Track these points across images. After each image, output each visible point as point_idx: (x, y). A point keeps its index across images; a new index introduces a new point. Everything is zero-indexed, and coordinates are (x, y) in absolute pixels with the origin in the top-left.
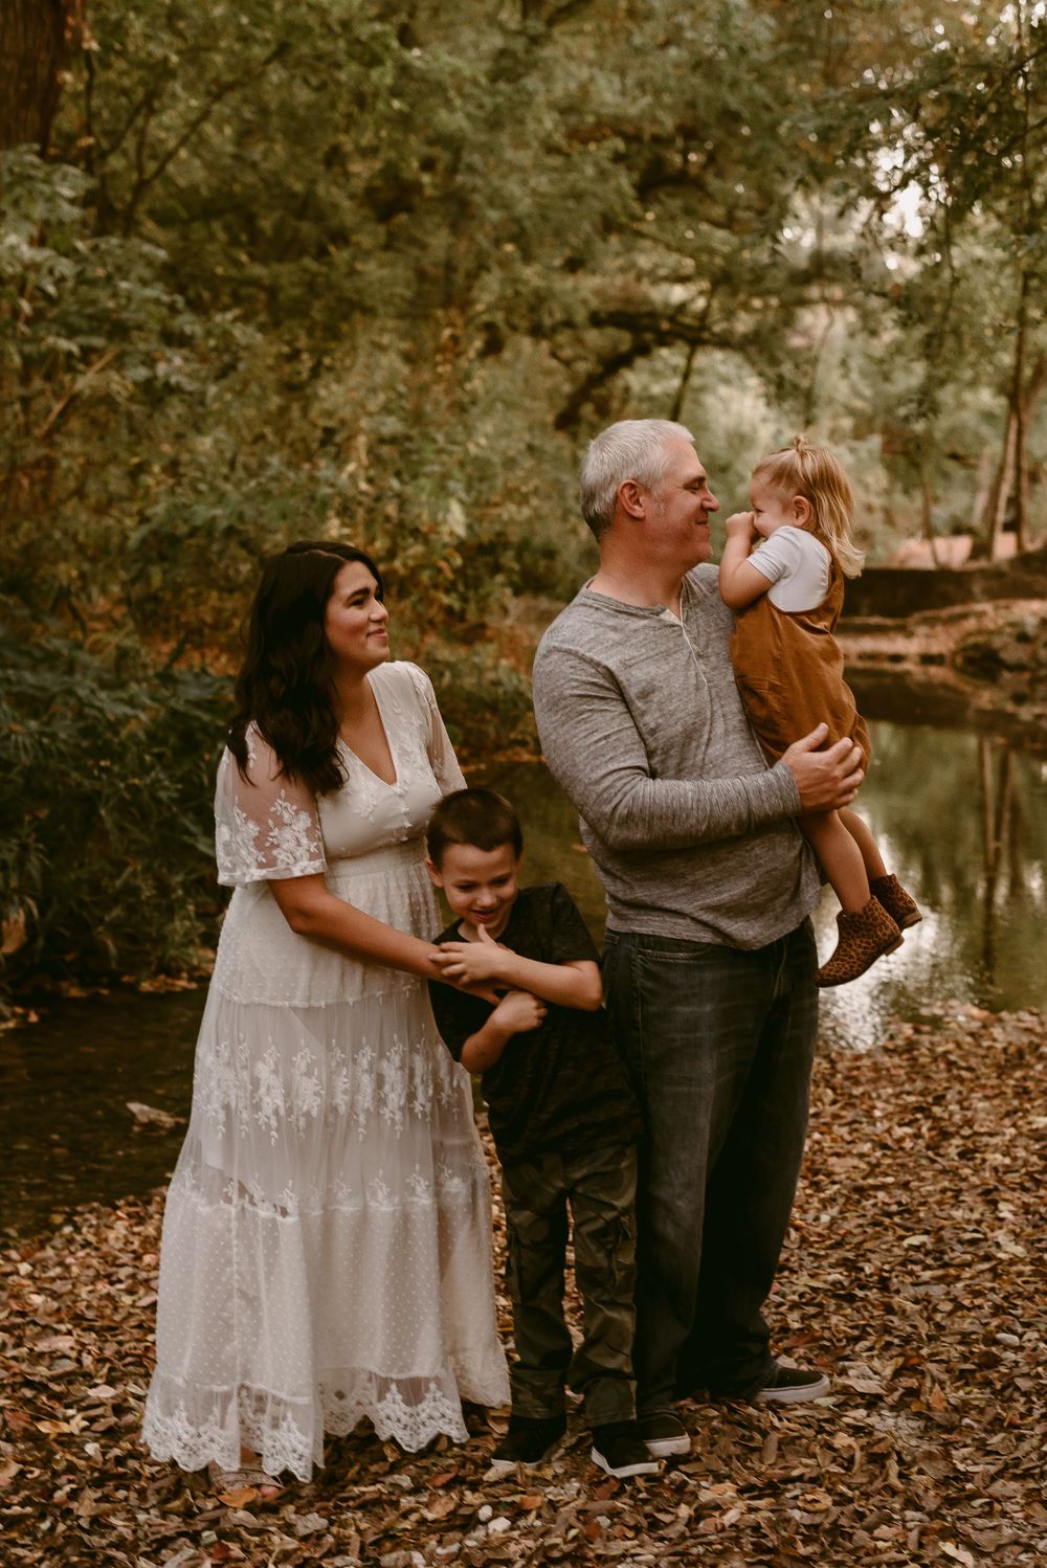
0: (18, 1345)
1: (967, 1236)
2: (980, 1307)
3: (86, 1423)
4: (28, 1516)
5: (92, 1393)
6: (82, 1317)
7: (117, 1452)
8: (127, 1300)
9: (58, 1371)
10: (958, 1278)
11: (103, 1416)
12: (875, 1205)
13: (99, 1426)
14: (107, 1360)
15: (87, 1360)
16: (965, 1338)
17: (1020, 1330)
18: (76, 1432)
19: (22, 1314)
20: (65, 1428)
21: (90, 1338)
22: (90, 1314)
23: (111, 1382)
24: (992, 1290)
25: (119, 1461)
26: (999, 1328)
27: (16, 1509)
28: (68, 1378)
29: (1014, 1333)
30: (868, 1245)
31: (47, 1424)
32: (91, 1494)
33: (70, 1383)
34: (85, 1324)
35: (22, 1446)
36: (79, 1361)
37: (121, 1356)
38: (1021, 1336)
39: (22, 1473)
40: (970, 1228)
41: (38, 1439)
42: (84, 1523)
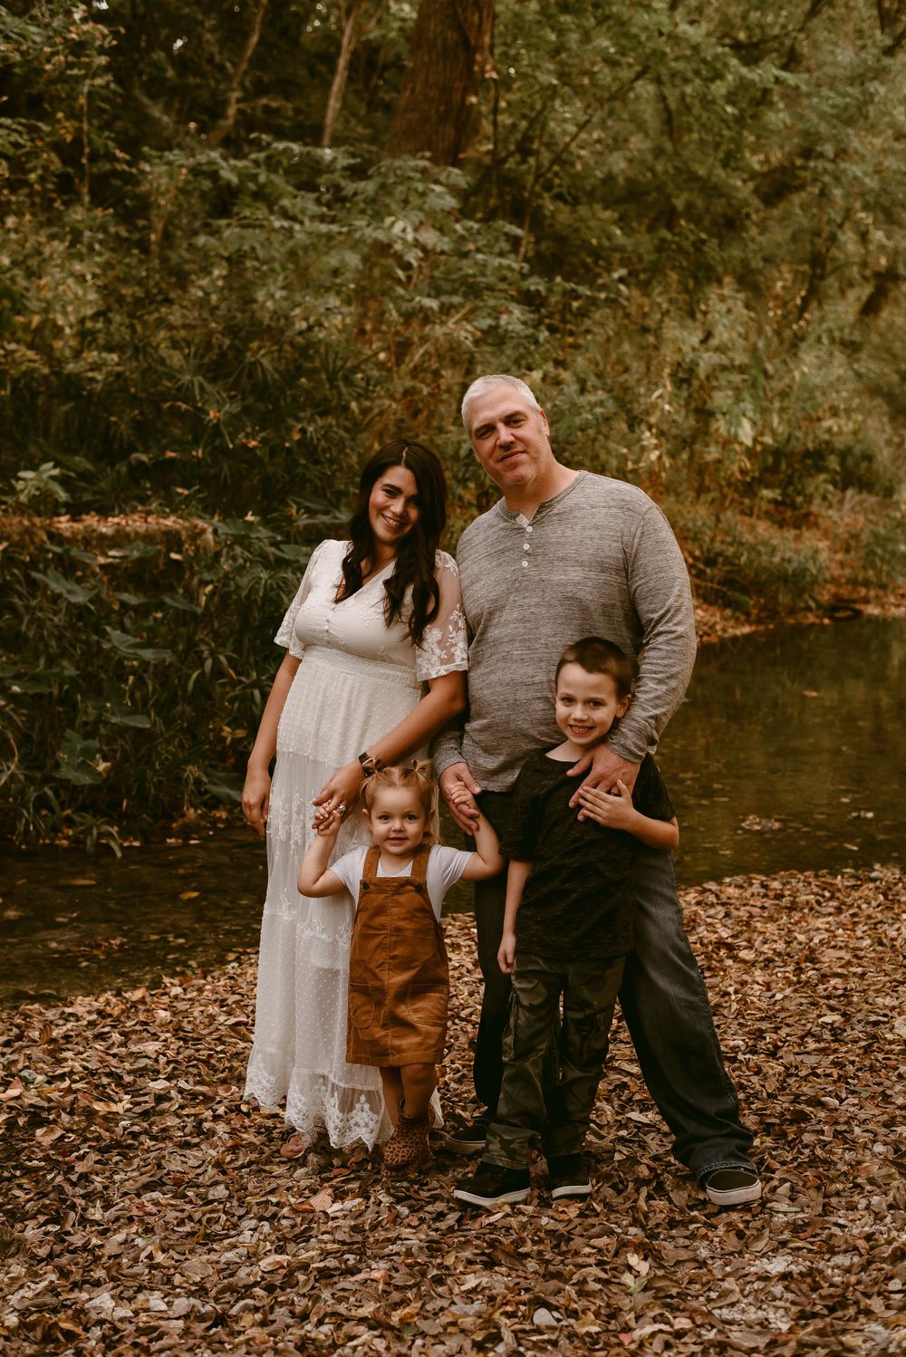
0: (123, 1045)
1: (873, 1018)
2: (830, 1075)
3: (129, 1106)
4: (42, 1168)
5: (152, 1084)
6: (181, 1029)
7: (136, 1129)
8: (222, 1019)
9: (136, 1066)
10: (835, 1051)
11: (146, 1102)
12: (825, 990)
13: (138, 1110)
14: (176, 1062)
15: (162, 1060)
16: (796, 1099)
17: (844, 1096)
18: (121, 1112)
19: (145, 1023)
20: (114, 1108)
21: (177, 1044)
22: (189, 1028)
23: (168, 1079)
24: (853, 1063)
25: (135, 1135)
26: (829, 1094)
27: (35, 1163)
28: (141, 1072)
29: (837, 1097)
30: (789, 1021)
31: (102, 1104)
32: (94, 1157)
33: (141, 1076)
34: (181, 1034)
35: (77, 1119)
36: (156, 1060)
37: (190, 1059)
38: (841, 1101)
39: (62, 1137)
40: (882, 1012)
41: (90, 1114)
42: (74, 1178)
